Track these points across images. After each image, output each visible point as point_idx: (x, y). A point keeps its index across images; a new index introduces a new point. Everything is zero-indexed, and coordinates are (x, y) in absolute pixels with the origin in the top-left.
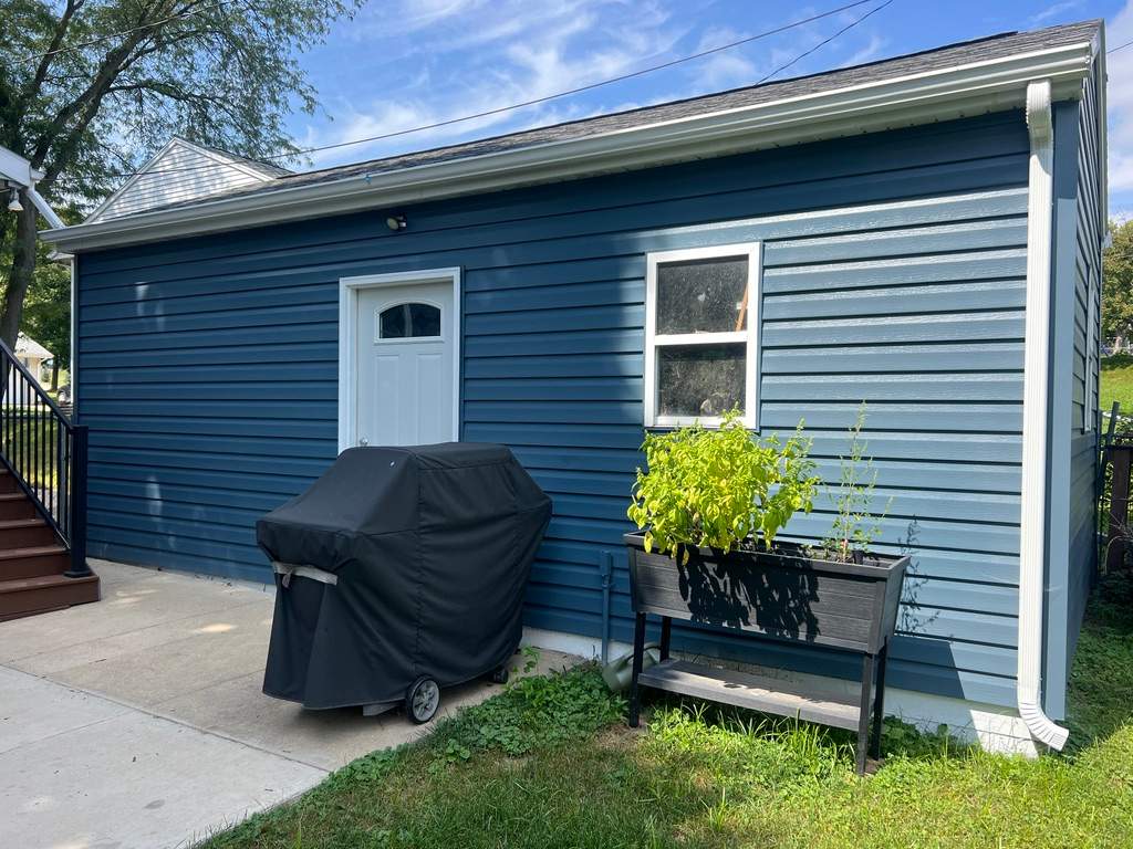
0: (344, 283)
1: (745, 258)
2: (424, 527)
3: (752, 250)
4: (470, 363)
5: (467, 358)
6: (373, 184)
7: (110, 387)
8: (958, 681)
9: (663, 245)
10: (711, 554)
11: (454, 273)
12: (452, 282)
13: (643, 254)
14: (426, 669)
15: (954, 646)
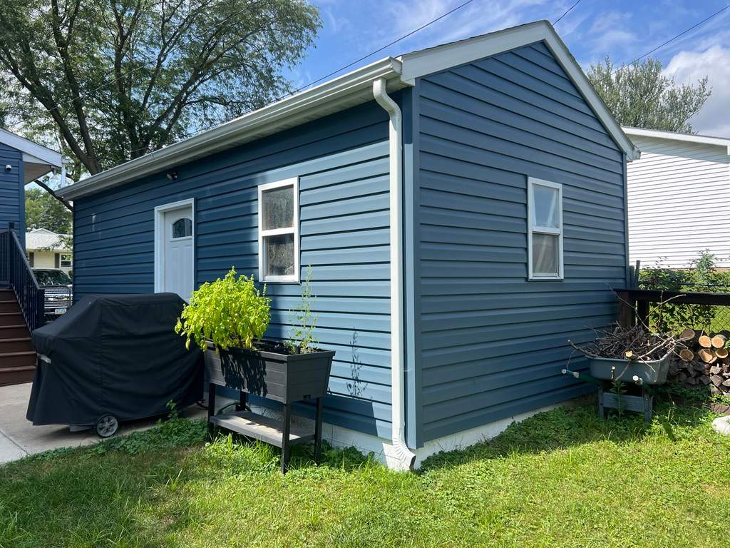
0: (157, 209)
1: (292, 186)
2: (104, 336)
3: (294, 181)
4: (200, 250)
5: (199, 247)
6: (155, 156)
7: (85, 269)
8: (375, 426)
9: (265, 181)
10: (228, 350)
11: (191, 201)
12: (191, 207)
13: (257, 186)
14: (109, 410)
15: (374, 404)
